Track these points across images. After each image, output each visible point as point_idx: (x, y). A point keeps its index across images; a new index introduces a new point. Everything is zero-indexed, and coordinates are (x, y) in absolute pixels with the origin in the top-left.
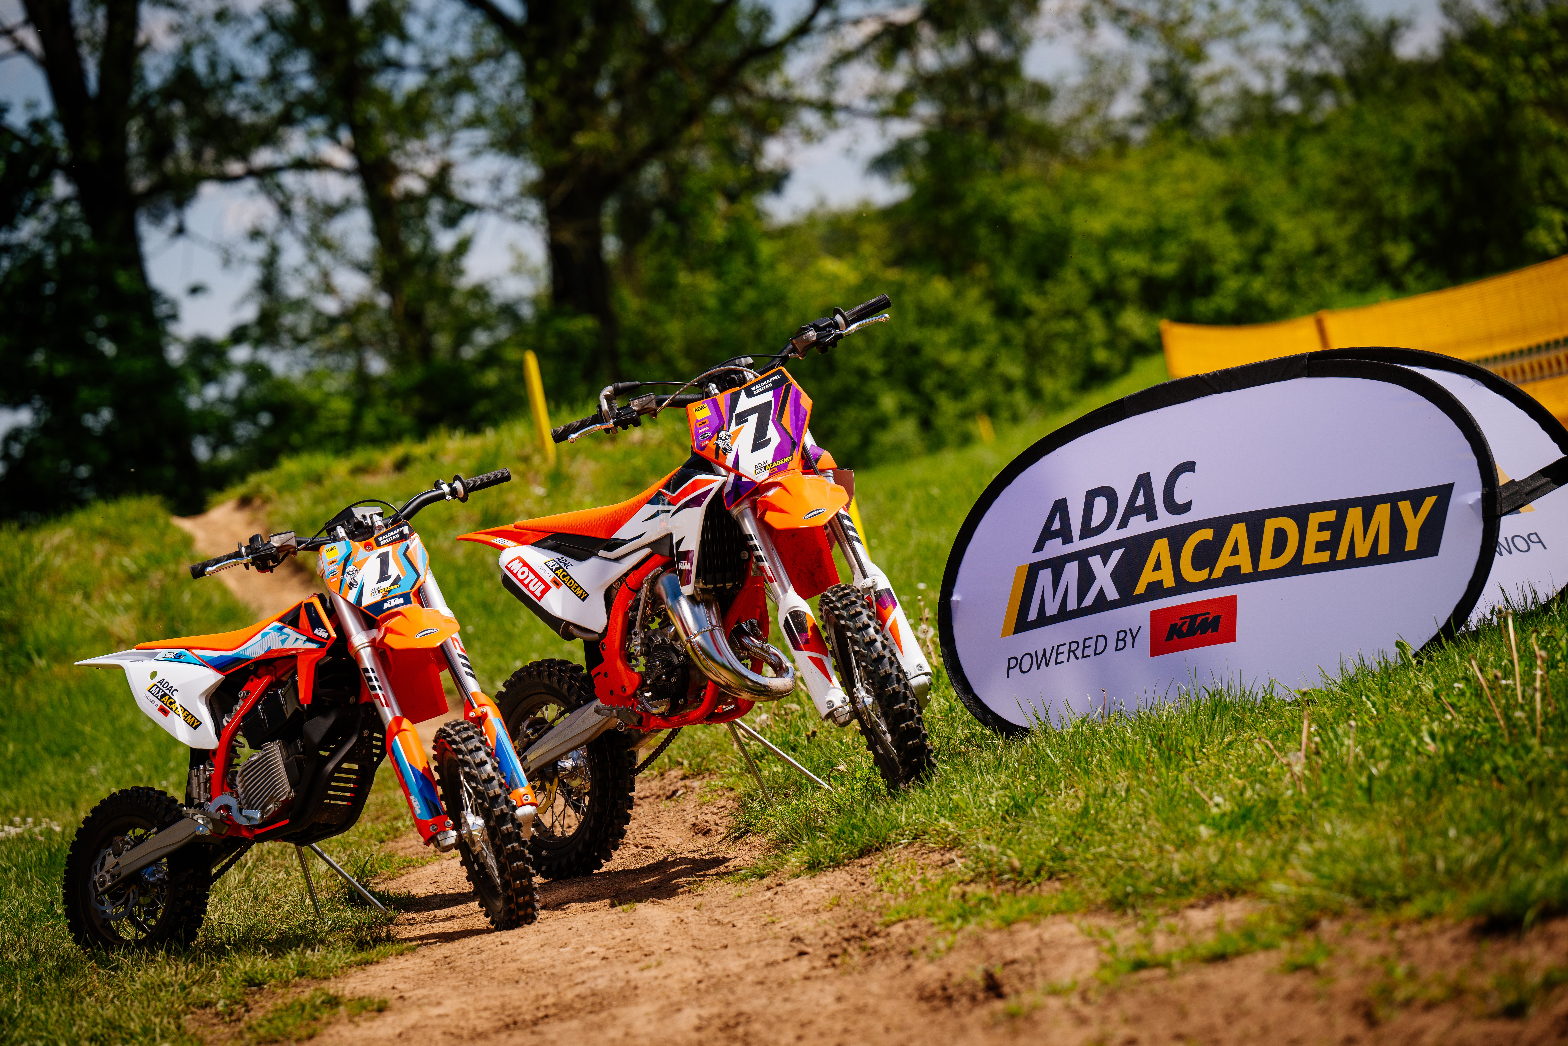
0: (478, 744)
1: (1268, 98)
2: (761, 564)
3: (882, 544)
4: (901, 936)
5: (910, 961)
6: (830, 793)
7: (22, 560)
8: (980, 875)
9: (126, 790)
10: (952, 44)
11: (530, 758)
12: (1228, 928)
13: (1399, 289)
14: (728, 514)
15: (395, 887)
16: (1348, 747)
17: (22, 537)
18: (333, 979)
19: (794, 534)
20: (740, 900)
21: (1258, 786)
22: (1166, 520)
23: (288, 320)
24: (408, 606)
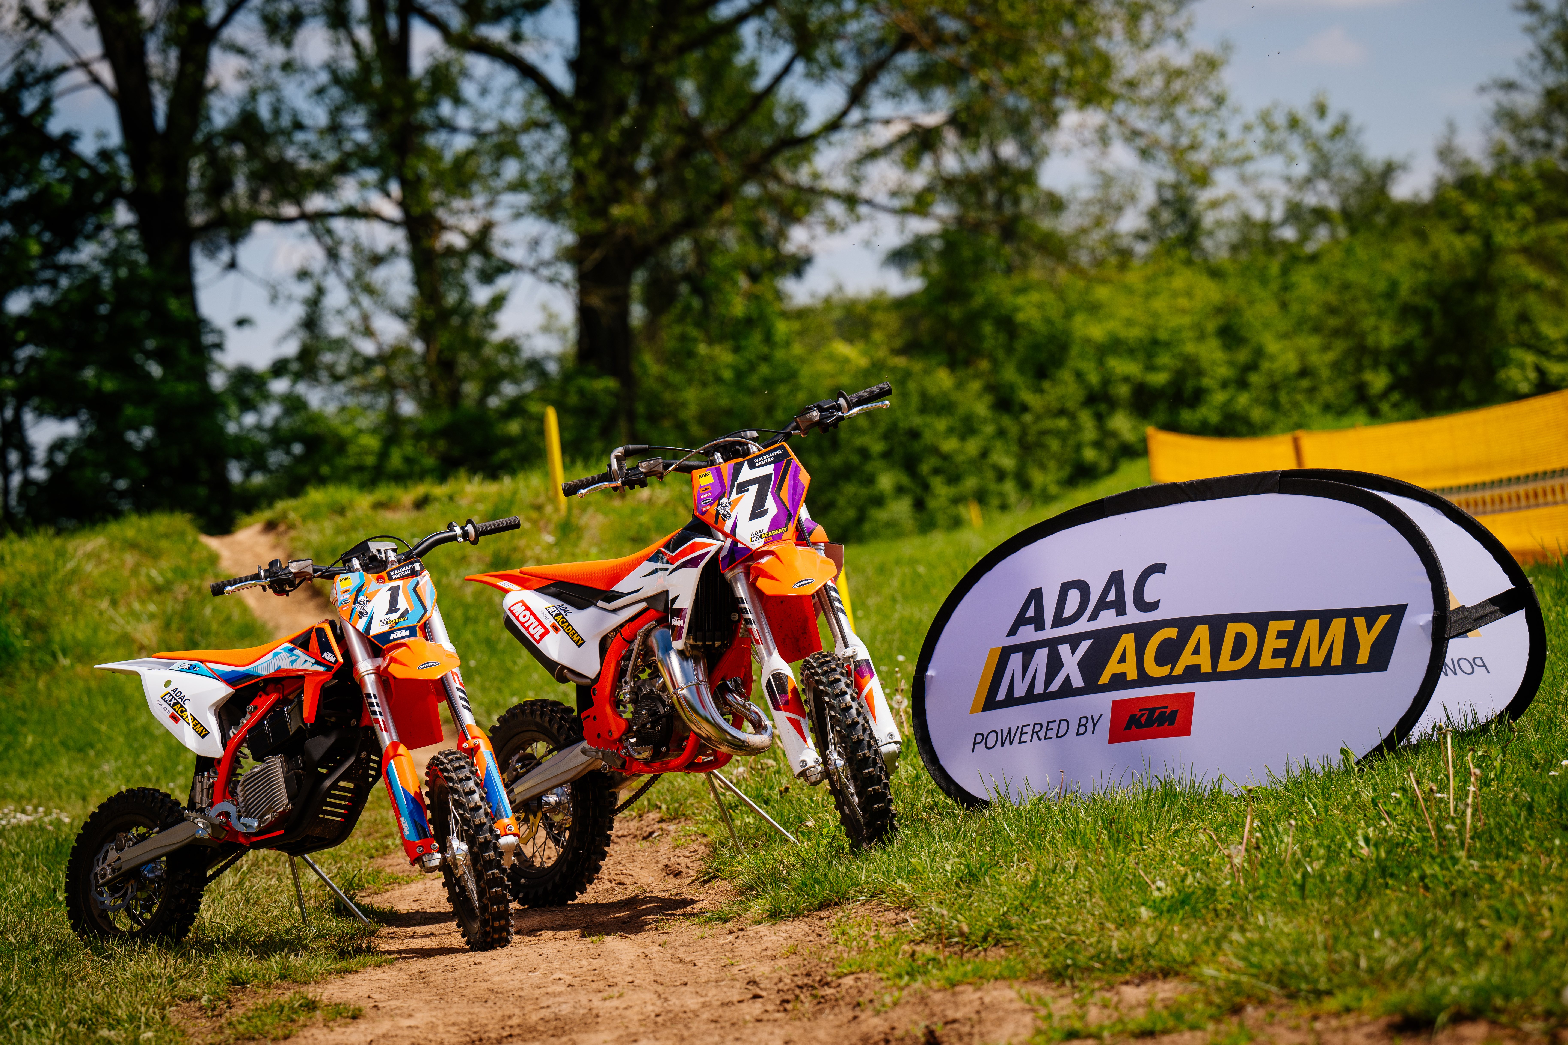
0: (469, 774)
1: (1267, 226)
2: (750, 626)
3: (867, 616)
4: (851, 987)
5: (857, 1012)
6: (797, 847)
7: (56, 563)
8: (930, 936)
9: (133, 790)
10: (974, 151)
11: (516, 791)
12: (1158, 1006)
13: (1375, 415)
14: (723, 577)
15: (380, 902)
16: (1287, 844)
17: (58, 542)
18: (313, 984)
19: (783, 600)
20: (702, 941)
21: (1198, 875)
22: (1134, 616)
23: (327, 358)
24: (413, 639)
